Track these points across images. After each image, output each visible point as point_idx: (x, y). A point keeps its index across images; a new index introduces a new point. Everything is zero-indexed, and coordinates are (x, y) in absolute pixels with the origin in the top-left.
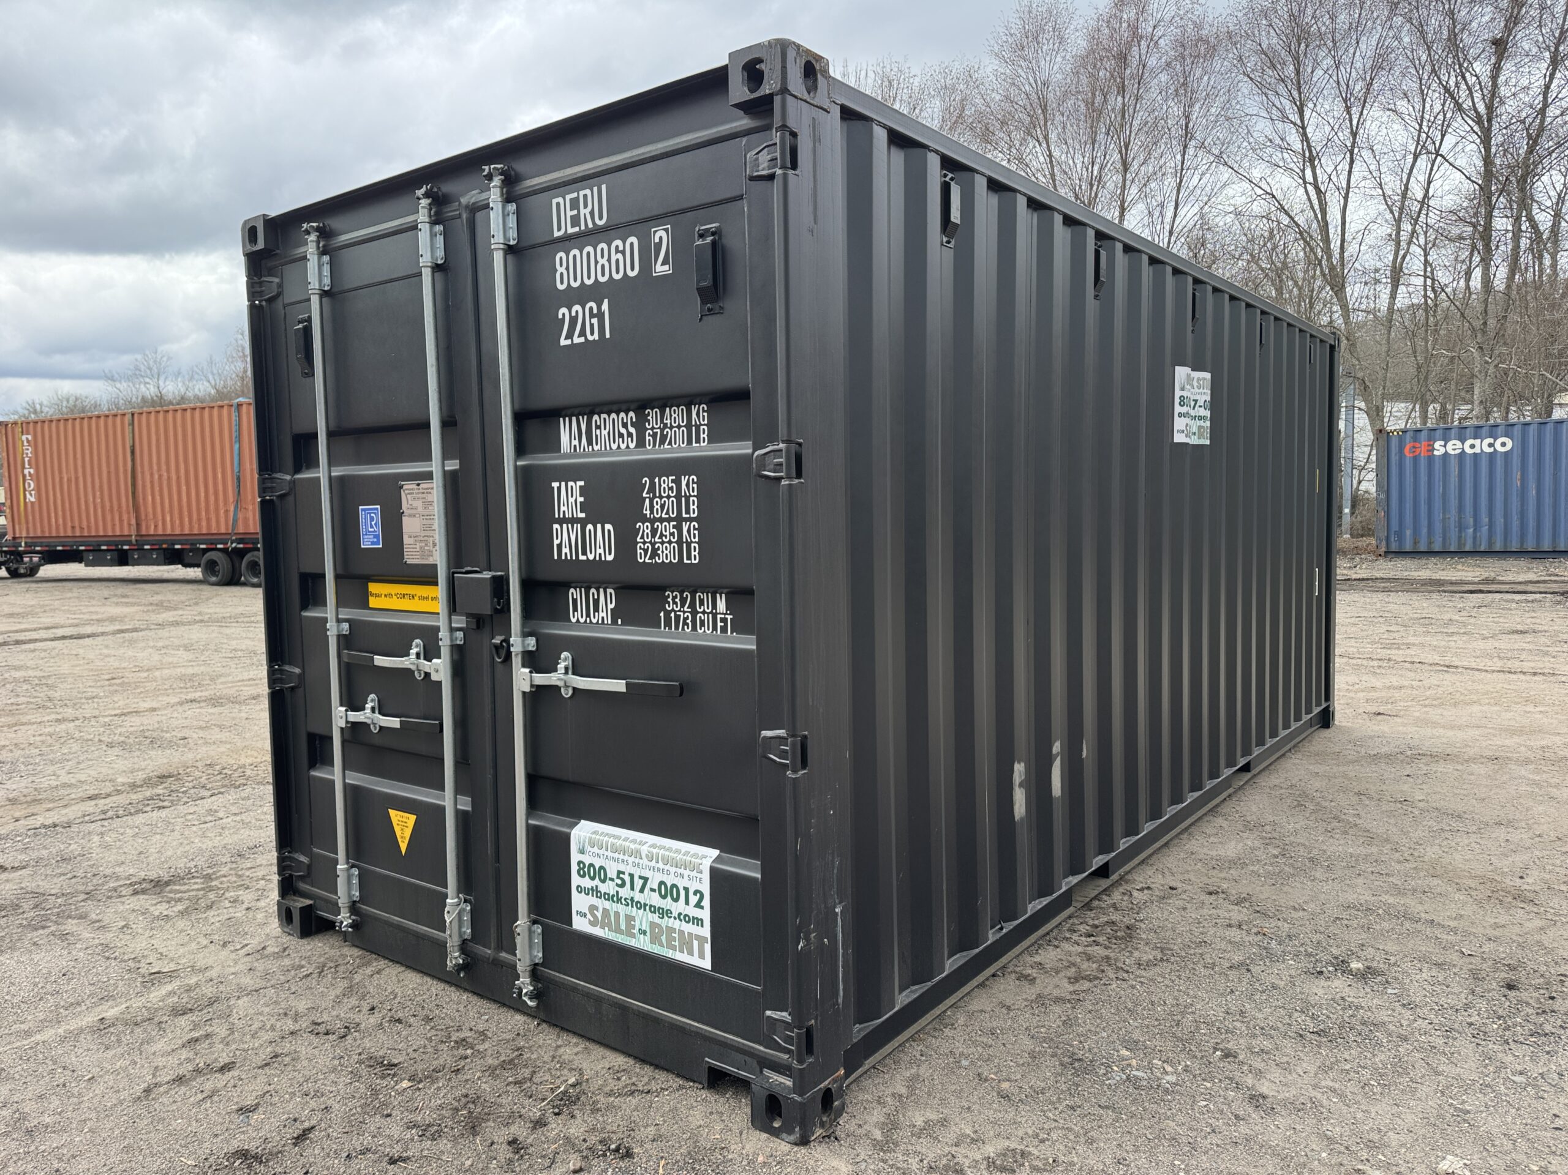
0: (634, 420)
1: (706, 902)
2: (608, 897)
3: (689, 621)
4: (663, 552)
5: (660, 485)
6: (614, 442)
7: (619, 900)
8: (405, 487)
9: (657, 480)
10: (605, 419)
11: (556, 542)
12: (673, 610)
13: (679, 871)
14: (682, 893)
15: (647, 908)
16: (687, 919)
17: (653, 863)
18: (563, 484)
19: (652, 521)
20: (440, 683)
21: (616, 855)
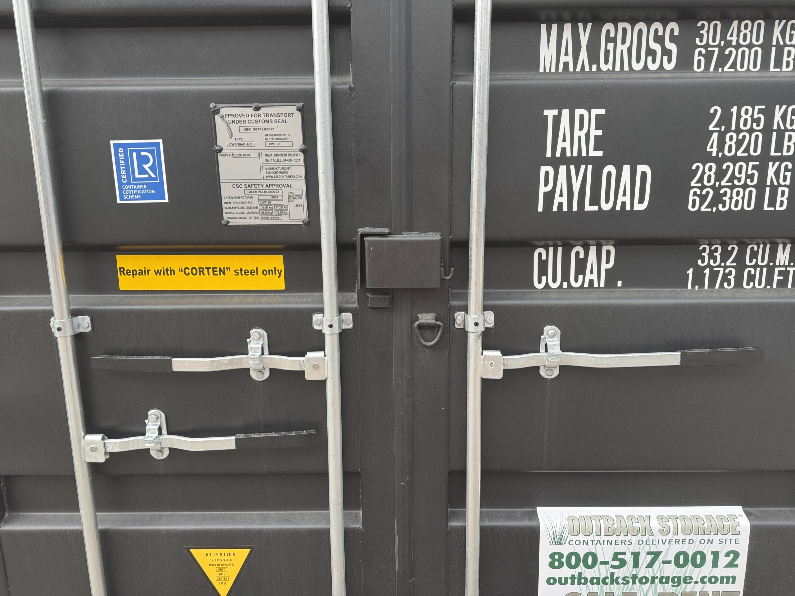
0: (676, 33)
1: (742, 561)
2: (596, 581)
3: (732, 277)
4: (731, 198)
5: (739, 116)
6: (638, 60)
7: (614, 580)
8: (223, 111)
9: (734, 109)
10: (624, 30)
11: (543, 189)
12: (709, 265)
13: (706, 537)
14: (709, 558)
15: (657, 581)
16: (713, 580)
17: (670, 536)
18: (566, 113)
19: (719, 161)
20: (323, 383)
21: (614, 538)
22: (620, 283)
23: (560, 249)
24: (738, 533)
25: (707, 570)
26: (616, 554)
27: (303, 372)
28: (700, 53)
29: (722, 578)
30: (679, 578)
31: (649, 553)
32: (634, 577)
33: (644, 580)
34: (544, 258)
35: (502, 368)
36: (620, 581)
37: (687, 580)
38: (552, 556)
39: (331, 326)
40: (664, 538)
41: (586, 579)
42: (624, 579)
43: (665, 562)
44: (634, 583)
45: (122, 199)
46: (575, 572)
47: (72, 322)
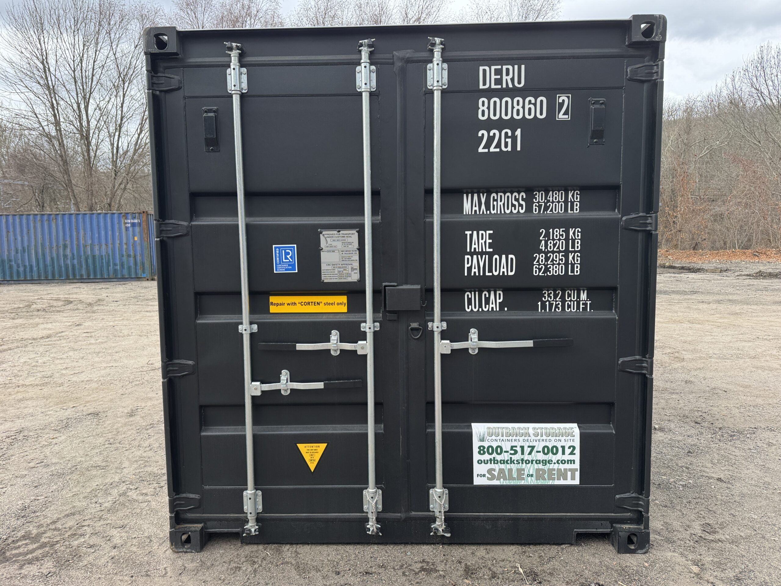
0: (524, 197)
1: (577, 451)
2: (503, 462)
3: (560, 306)
4: (553, 269)
5: (553, 233)
6: (508, 209)
7: (512, 462)
8: (324, 233)
9: (551, 230)
10: (501, 196)
11: (466, 266)
12: (548, 300)
13: (557, 438)
14: (560, 450)
15: (534, 462)
16: (563, 462)
17: (539, 437)
18: (475, 233)
19: (546, 253)
20: (365, 356)
21: (510, 438)
22: (506, 309)
23: (477, 293)
24: (574, 436)
25: (559, 456)
26: (512, 447)
27: (356, 351)
28: (536, 205)
29: (568, 461)
30: (546, 461)
31: (529, 447)
32: (522, 460)
33: (527, 462)
34: (470, 297)
35: (450, 348)
36: (515, 462)
37: (550, 462)
38: (479, 447)
39: (370, 328)
40: (536, 438)
41: (497, 461)
42: (517, 461)
43: (537, 452)
44: (522, 463)
45: (276, 271)
46: (492, 457)
47: (250, 327)
